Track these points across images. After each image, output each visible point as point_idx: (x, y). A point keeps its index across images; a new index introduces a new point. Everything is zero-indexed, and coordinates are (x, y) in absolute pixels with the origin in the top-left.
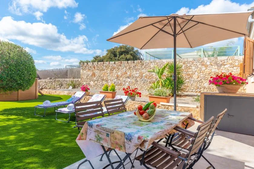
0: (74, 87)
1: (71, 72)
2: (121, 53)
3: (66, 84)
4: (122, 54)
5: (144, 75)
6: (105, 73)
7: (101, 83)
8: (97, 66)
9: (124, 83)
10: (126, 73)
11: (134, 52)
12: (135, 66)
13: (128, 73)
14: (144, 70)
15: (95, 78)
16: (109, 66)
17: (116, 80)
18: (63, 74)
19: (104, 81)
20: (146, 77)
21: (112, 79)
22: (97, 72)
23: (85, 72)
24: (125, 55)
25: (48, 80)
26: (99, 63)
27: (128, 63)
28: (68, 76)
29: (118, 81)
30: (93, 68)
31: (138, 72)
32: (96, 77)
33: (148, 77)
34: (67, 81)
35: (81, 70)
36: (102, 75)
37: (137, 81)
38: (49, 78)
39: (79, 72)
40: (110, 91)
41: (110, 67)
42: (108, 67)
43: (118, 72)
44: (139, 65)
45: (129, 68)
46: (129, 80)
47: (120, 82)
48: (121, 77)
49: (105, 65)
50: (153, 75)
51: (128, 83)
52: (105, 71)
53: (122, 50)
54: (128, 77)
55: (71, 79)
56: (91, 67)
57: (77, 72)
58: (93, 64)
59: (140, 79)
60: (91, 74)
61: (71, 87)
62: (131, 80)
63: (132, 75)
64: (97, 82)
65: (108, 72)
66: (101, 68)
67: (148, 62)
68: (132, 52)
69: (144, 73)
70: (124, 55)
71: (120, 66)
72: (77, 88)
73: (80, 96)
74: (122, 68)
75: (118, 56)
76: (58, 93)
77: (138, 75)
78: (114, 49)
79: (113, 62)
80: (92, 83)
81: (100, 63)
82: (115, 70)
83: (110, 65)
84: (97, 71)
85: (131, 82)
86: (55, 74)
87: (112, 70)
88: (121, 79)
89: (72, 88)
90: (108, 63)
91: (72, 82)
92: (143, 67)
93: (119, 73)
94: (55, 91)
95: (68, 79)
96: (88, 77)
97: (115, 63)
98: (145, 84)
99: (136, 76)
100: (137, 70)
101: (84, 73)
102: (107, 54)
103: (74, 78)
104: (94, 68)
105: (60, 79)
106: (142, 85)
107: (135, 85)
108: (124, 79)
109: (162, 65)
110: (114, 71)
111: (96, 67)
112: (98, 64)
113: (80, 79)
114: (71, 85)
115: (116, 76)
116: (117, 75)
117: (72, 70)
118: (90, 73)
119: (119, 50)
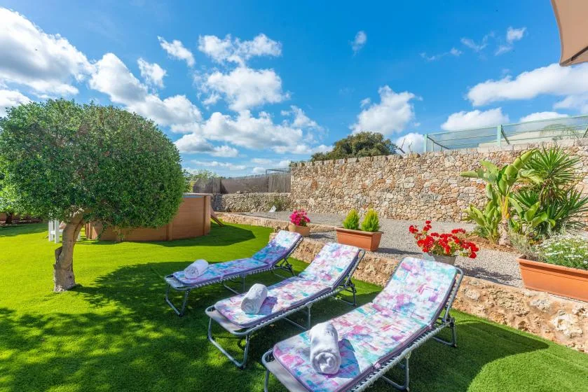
0: (279, 209)
1: (274, 181)
2: (360, 147)
3: (266, 202)
4: (361, 149)
5: (427, 184)
6: (336, 181)
7: (329, 201)
8: (321, 168)
9: (377, 202)
10: (382, 181)
11: (384, 144)
12: (404, 166)
13: (388, 182)
14: (427, 174)
15: (317, 192)
16: (346, 168)
17: (360, 195)
18: (261, 184)
19: (335, 198)
20: (432, 189)
21: (352, 193)
22: (322, 181)
23: (299, 179)
24: (366, 149)
25: (237, 195)
26: (325, 162)
27: (387, 159)
28: (270, 187)
29: (365, 198)
30: (314, 173)
31: (411, 179)
32: (320, 190)
33: (436, 189)
34: (267, 197)
35: (292, 177)
36: (331, 187)
37: (410, 199)
38: (238, 192)
39: (288, 181)
40: (367, 229)
41: (347, 170)
42: (343, 168)
43: (364, 179)
44: (414, 164)
45: (391, 171)
46: (390, 196)
47: (368, 200)
48: (372, 188)
49: (337, 165)
50: (450, 184)
51: (386, 203)
52: (338, 176)
53: (362, 141)
54: (388, 191)
55: (275, 194)
56: (309, 171)
57: (284, 181)
58: (314, 164)
59: (416, 194)
60: (309, 185)
61: (273, 209)
62: (395, 197)
63: (397, 185)
64: (320, 199)
65: (345, 179)
66: (329, 173)
67: (437, 154)
68: (379, 144)
69: (426, 181)
70: (364, 149)
71: (370, 166)
72: (285, 210)
73: (287, 246)
74: (374, 170)
75: (354, 151)
76: (248, 221)
77: (411, 185)
78: (346, 141)
79: (355, 159)
80: (311, 201)
81: (328, 161)
82: (358, 175)
83: (349, 165)
84: (321, 178)
85: (393, 200)
86: (247, 184)
87: (351, 176)
88: (371, 193)
89: (276, 211)
90: (344, 162)
91: (276, 199)
92: (424, 167)
93: (367, 182)
94: (244, 216)
95: (269, 194)
96: (305, 190)
97: (358, 161)
98: (430, 205)
99: (406, 186)
100: (407, 174)
101: (298, 182)
102: (335, 150)
103: (279, 192)
104: (317, 172)
105: (257, 194)
106: (422, 208)
107: (405, 207)
108: (378, 194)
109: (475, 160)
110: (357, 177)
111: (319, 169)
112: (323, 164)
113: (289, 194)
114: (274, 204)
115: (360, 187)
116: (363, 185)
117: (275, 177)
118: (308, 182)
119: (356, 141)
